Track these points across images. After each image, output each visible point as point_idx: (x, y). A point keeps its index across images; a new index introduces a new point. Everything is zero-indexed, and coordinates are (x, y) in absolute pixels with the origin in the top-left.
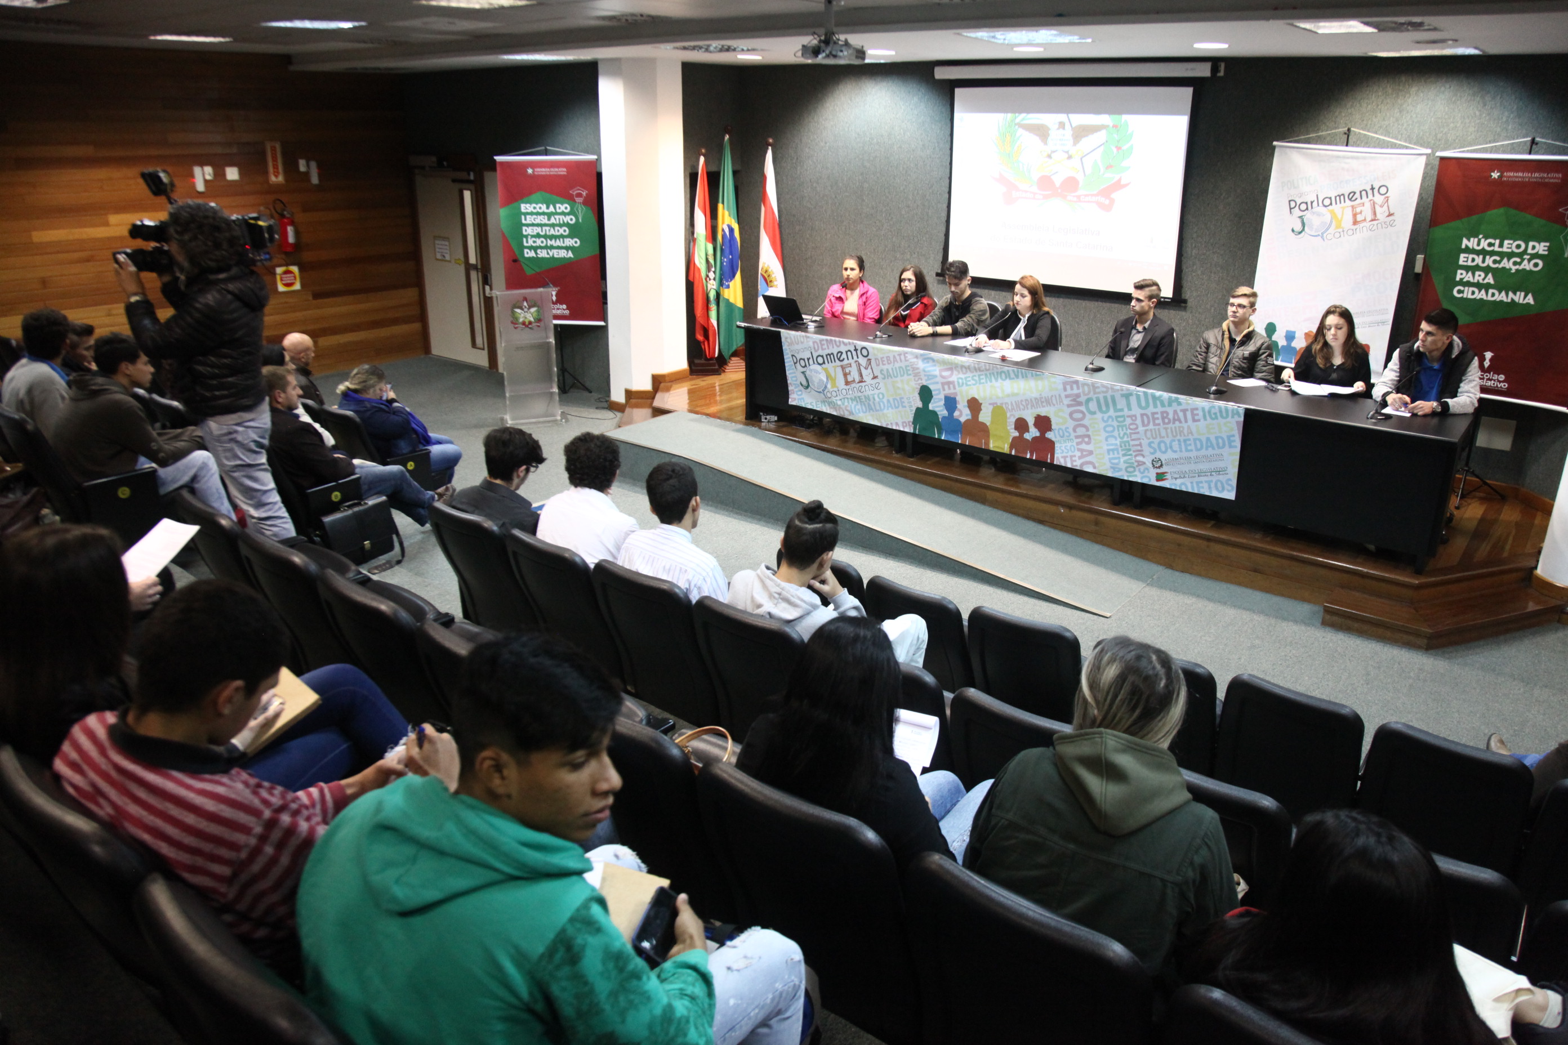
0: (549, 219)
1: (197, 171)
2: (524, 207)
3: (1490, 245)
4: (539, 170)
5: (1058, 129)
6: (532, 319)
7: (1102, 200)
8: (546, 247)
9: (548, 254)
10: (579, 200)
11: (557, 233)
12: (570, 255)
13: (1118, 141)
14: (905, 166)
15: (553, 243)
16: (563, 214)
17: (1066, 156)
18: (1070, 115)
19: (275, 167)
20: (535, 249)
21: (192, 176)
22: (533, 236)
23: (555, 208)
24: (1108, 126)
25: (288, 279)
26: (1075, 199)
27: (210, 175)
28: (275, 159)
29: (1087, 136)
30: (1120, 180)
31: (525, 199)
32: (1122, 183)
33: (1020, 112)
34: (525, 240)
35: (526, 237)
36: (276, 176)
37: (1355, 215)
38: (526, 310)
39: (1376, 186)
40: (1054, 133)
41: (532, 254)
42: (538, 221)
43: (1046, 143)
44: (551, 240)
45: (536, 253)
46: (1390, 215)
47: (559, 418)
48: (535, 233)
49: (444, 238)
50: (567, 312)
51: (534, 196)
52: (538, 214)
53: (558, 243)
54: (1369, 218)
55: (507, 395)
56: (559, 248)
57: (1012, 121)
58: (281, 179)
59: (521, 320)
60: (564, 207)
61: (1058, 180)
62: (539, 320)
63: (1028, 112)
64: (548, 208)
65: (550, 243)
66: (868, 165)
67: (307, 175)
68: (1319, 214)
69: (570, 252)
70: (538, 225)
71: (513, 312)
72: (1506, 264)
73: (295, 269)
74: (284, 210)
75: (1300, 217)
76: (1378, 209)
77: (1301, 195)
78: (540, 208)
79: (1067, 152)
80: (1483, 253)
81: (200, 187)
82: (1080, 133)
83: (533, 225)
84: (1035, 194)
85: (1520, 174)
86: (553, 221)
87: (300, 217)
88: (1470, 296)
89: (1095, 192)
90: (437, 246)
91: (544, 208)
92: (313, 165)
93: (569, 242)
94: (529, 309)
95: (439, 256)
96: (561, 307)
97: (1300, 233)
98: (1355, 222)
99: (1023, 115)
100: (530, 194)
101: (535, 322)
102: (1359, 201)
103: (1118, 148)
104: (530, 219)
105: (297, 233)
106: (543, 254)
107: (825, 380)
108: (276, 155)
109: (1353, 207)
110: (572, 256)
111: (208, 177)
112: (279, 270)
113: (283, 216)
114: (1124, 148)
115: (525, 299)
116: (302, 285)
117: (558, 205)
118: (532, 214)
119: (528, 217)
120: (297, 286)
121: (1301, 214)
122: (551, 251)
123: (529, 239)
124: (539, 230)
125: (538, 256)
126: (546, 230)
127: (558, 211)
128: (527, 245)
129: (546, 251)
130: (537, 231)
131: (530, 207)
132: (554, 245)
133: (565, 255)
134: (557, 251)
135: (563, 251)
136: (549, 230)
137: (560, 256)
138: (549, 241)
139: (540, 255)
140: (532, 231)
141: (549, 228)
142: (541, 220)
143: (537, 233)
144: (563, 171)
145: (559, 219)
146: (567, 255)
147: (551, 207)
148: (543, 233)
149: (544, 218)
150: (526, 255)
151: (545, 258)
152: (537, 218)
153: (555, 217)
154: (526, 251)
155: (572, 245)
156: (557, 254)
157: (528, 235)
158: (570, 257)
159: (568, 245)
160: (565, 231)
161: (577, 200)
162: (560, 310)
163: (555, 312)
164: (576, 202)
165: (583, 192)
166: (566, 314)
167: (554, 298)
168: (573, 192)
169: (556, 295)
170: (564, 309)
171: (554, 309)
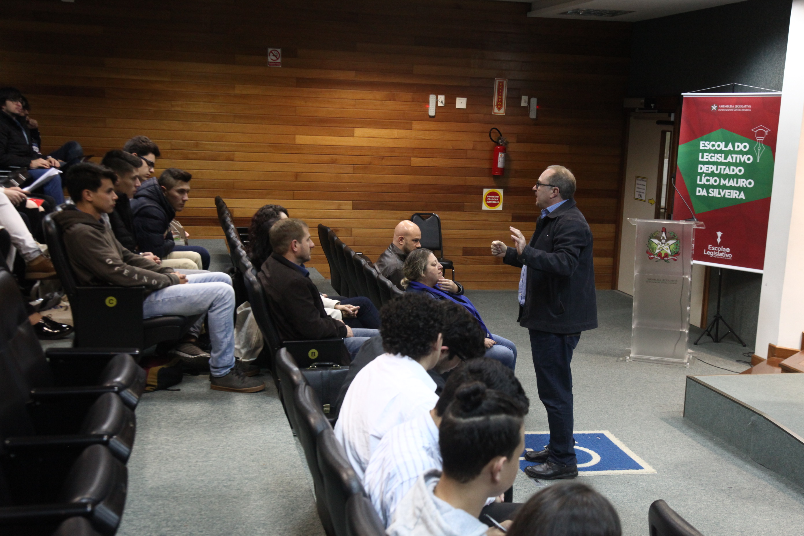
0: (726, 158)
1: (432, 98)
2: (704, 145)
4: (723, 106)
6: (669, 252)
8: (719, 187)
9: (719, 193)
11: (732, 173)
12: (742, 196)
15: (726, 182)
16: (741, 152)
19: (500, 101)
20: (707, 187)
21: (427, 102)
22: (707, 175)
23: (734, 147)
25: (493, 199)
27: (442, 102)
28: (500, 93)
31: (705, 137)
34: (699, 177)
35: (701, 174)
36: (499, 109)
38: (663, 241)
41: (704, 193)
42: (714, 159)
44: (725, 180)
45: (708, 192)
47: (686, 361)
48: (709, 172)
49: (644, 179)
50: (730, 256)
51: (714, 134)
52: (716, 152)
53: (732, 183)
55: (633, 327)
56: (731, 188)
58: (502, 111)
59: (657, 251)
60: (741, 146)
62: (676, 254)
64: (726, 146)
65: (723, 182)
67: (526, 109)
69: (742, 193)
70: (713, 163)
71: (650, 242)
73: (500, 192)
74: (500, 139)
78: (719, 146)
81: (432, 112)
83: (709, 163)
86: (729, 159)
87: (513, 147)
90: (637, 186)
91: (722, 146)
92: (534, 101)
93: (743, 183)
94: (667, 241)
95: (637, 196)
96: (725, 250)
100: (711, 131)
101: (672, 255)
104: (706, 157)
105: (507, 160)
106: (714, 193)
108: (502, 89)
110: (744, 198)
111: (440, 104)
112: (486, 191)
113: (497, 143)
115: (664, 230)
116: (503, 207)
117: (737, 144)
118: (709, 151)
119: (705, 154)
120: (500, 207)
122: (723, 191)
123: (703, 177)
124: (714, 168)
125: (710, 195)
126: (721, 169)
127: (736, 149)
128: (700, 183)
129: (717, 190)
130: (712, 170)
131: (709, 144)
132: (727, 185)
133: (737, 195)
134: (729, 191)
135: (735, 191)
136: (725, 169)
137: (731, 197)
138: (722, 180)
139: (711, 194)
140: (707, 169)
141: (724, 167)
142: (717, 158)
143: (711, 171)
144: (748, 108)
145: (736, 158)
146: (739, 196)
147: (730, 145)
148: (718, 172)
149: (721, 157)
150: (698, 194)
151: (716, 197)
152: (714, 156)
153: (733, 155)
154: (698, 189)
155: (745, 186)
156: (729, 194)
157: (703, 173)
158: (742, 199)
159: (741, 186)
160: (740, 171)
161: (758, 138)
162: (721, 252)
163: (717, 254)
164: (756, 141)
165: (766, 130)
166: (728, 257)
167: (719, 240)
168: (755, 130)
169: (721, 238)
170: (727, 253)
171: (717, 251)
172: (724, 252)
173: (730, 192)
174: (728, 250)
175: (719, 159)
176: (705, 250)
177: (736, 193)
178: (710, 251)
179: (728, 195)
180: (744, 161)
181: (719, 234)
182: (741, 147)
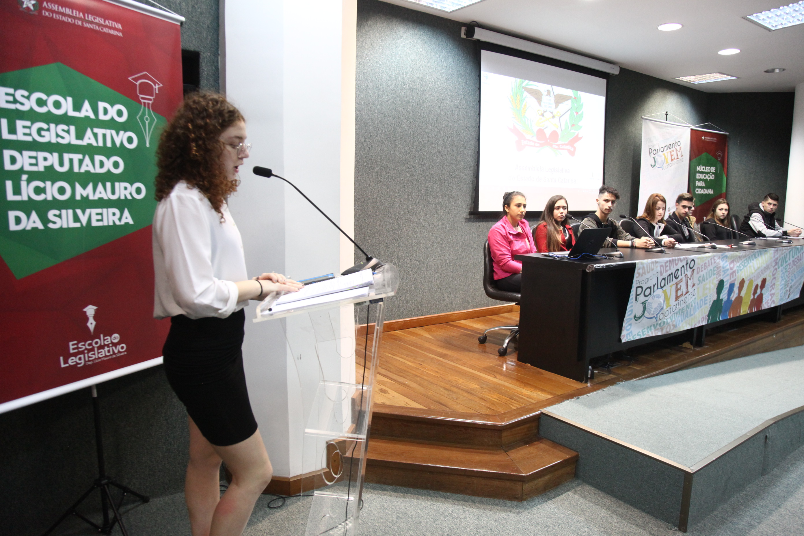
0: (80, 136)
2: (12, 97)
3: (703, 169)
4: (55, 7)
5: (547, 95)
7: (570, 148)
8: (71, 204)
9: (76, 219)
10: (148, 100)
11: (99, 170)
12: (127, 218)
13: (577, 108)
14: (436, 114)
16: (111, 124)
17: (552, 116)
18: (554, 87)
20: (40, 208)
22: (33, 176)
23: (95, 111)
24: (571, 97)
26: (557, 147)
29: (561, 103)
30: (578, 135)
31: (11, 76)
32: (579, 136)
33: (526, 79)
34: (9, 184)
35: (15, 175)
37: (671, 156)
39: (677, 142)
40: (545, 98)
41: (32, 222)
42: (49, 137)
43: (540, 105)
44: (84, 187)
45: (45, 220)
46: (682, 156)
48: (41, 168)
50: (122, 348)
53: (102, 192)
54: (676, 158)
56: (103, 203)
57: (520, 84)
61: (548, 133)
63: (531, 80)
64: (77, 107)
65: (79, 192)
66: (400, 109)
68: (660, 156)
69: (126, 213)
70: (49, 147)
72: (707, 177)
75: (654, 158)
76: (679, 153)
77: (653, 146)
78: (58, 105)
79: (552, 113)
80: (702, 173)
82: (560, 99)
83: (34, 146)
84: (535, 142)
85: (708, 138)
86: (89, 139)
88: (700, 193)
89: (567, 143)
91: (67, 106)
93: (124, 191)
96: (108, 340)
97: (654, 166)
98: (672, 160)
99: (527, 81)
102: (672, 149)
103: (577, 113)
104: (25, 131)
107: (662, 302)
109: (670, 152)
110: (131, 222)
114: (579, 113)
117: (102, 105)
119: (20, 124)
121: (654, 156)
122: (84, 212)
123: (24, 184)
124: (53, 159)
125: (51, 225)
126: (71, 161)
127: (102, 117)
128: (18, 198)
129: (70, 212)
130: (48, 163)
131: (28, 98)
132: (91, 197)
133: (116, 219)
134: (99, 211)
135: (112, 210)
136: (81, 162)
137: (106, 224)
138: (78, 187)
139: (54, 223)
140: (33, 161)
141: (80, 156)
142: (58, 136)
143: (46, 167)
144: (115, 29)
145: (104, 136)
146: (120, 219)
147: (87, 105)
148: (66, 168)
149: (68, 132)
150: (13, 227)
151: (69, 229)
152: (48, 130)
153: (96, 130)
154: (12, 215)
155: (129, 197)
156: (99, 217)
157: (21, 171)
158: (127, 224)
159: (123, 197)
160: (116, 165)
161: (143, 98)
162: (101, 347)
163: (93, 356)
164: (140, 102)
165: (155, 83)
166: (119, 352)
167: (91, 324)
168: (136, 79)
169: (96, 317)
170: (115, 345)
171: (93, 350)
172: (108, 346)
173: (101, 214)
174: (116, 337)
175: (63, 138)
176: (62, 358)
177: (114, 214)
178: (75, 355)
179: (98, 220)
180: (122, 143)
181: (90, 310)
182: (112, 112)
